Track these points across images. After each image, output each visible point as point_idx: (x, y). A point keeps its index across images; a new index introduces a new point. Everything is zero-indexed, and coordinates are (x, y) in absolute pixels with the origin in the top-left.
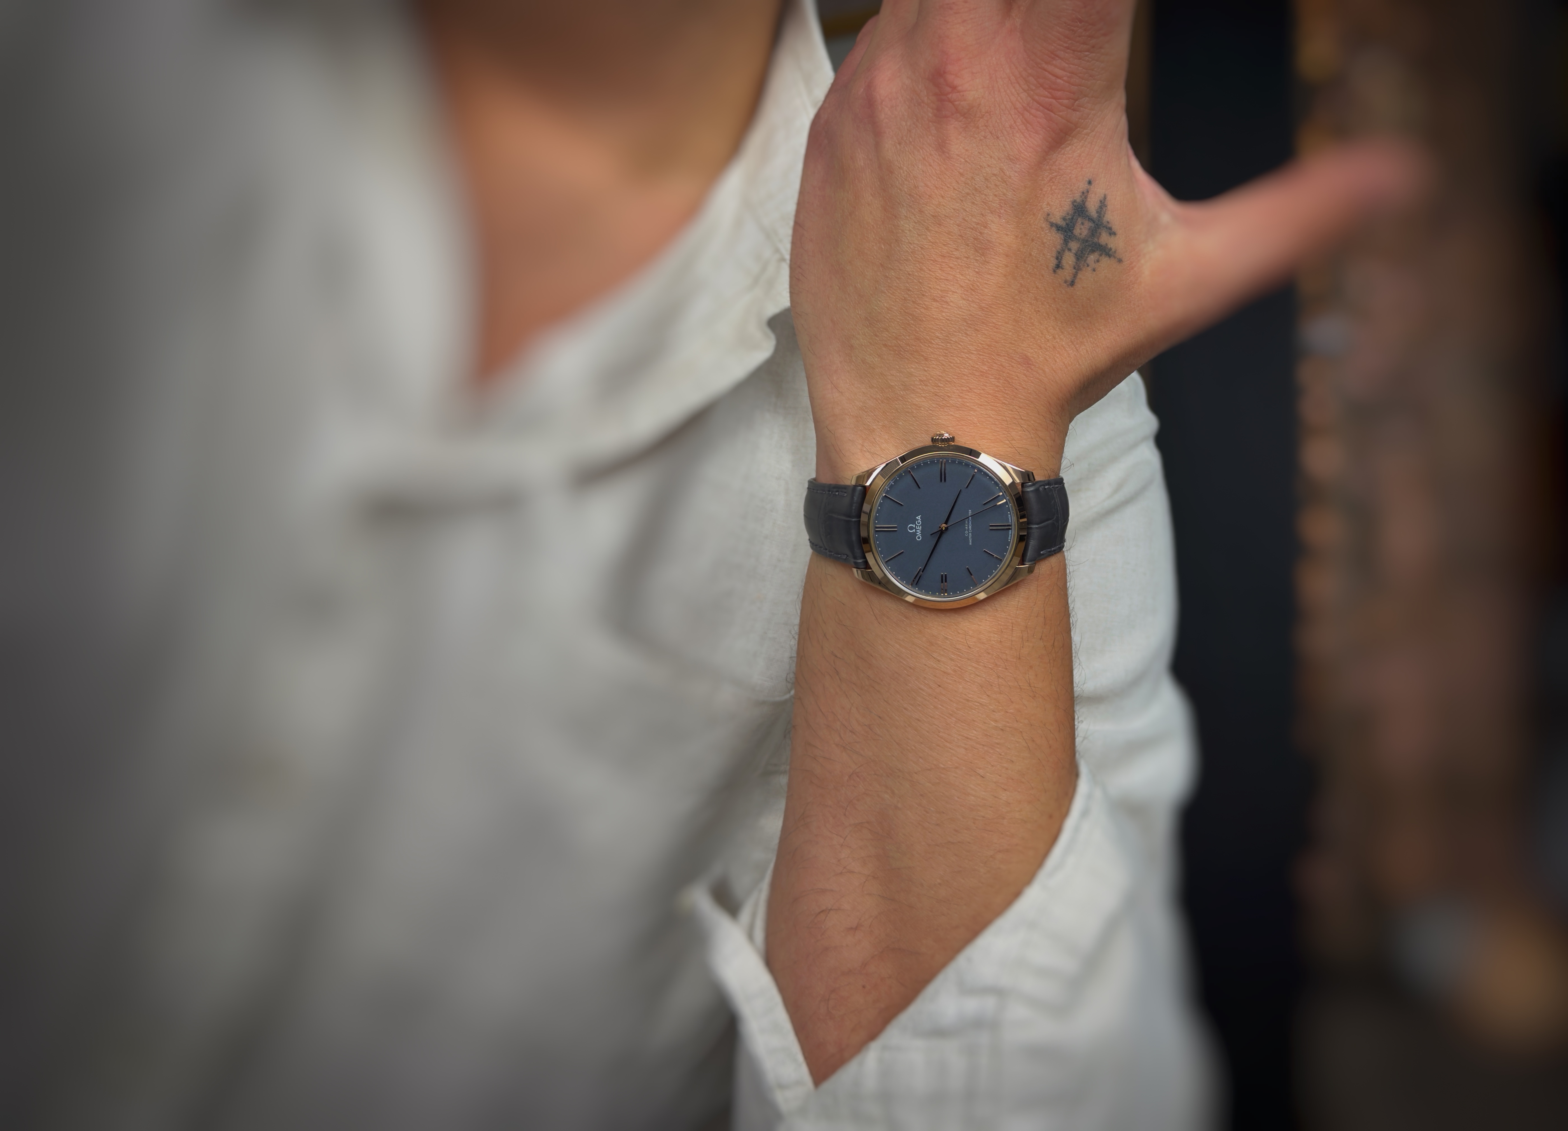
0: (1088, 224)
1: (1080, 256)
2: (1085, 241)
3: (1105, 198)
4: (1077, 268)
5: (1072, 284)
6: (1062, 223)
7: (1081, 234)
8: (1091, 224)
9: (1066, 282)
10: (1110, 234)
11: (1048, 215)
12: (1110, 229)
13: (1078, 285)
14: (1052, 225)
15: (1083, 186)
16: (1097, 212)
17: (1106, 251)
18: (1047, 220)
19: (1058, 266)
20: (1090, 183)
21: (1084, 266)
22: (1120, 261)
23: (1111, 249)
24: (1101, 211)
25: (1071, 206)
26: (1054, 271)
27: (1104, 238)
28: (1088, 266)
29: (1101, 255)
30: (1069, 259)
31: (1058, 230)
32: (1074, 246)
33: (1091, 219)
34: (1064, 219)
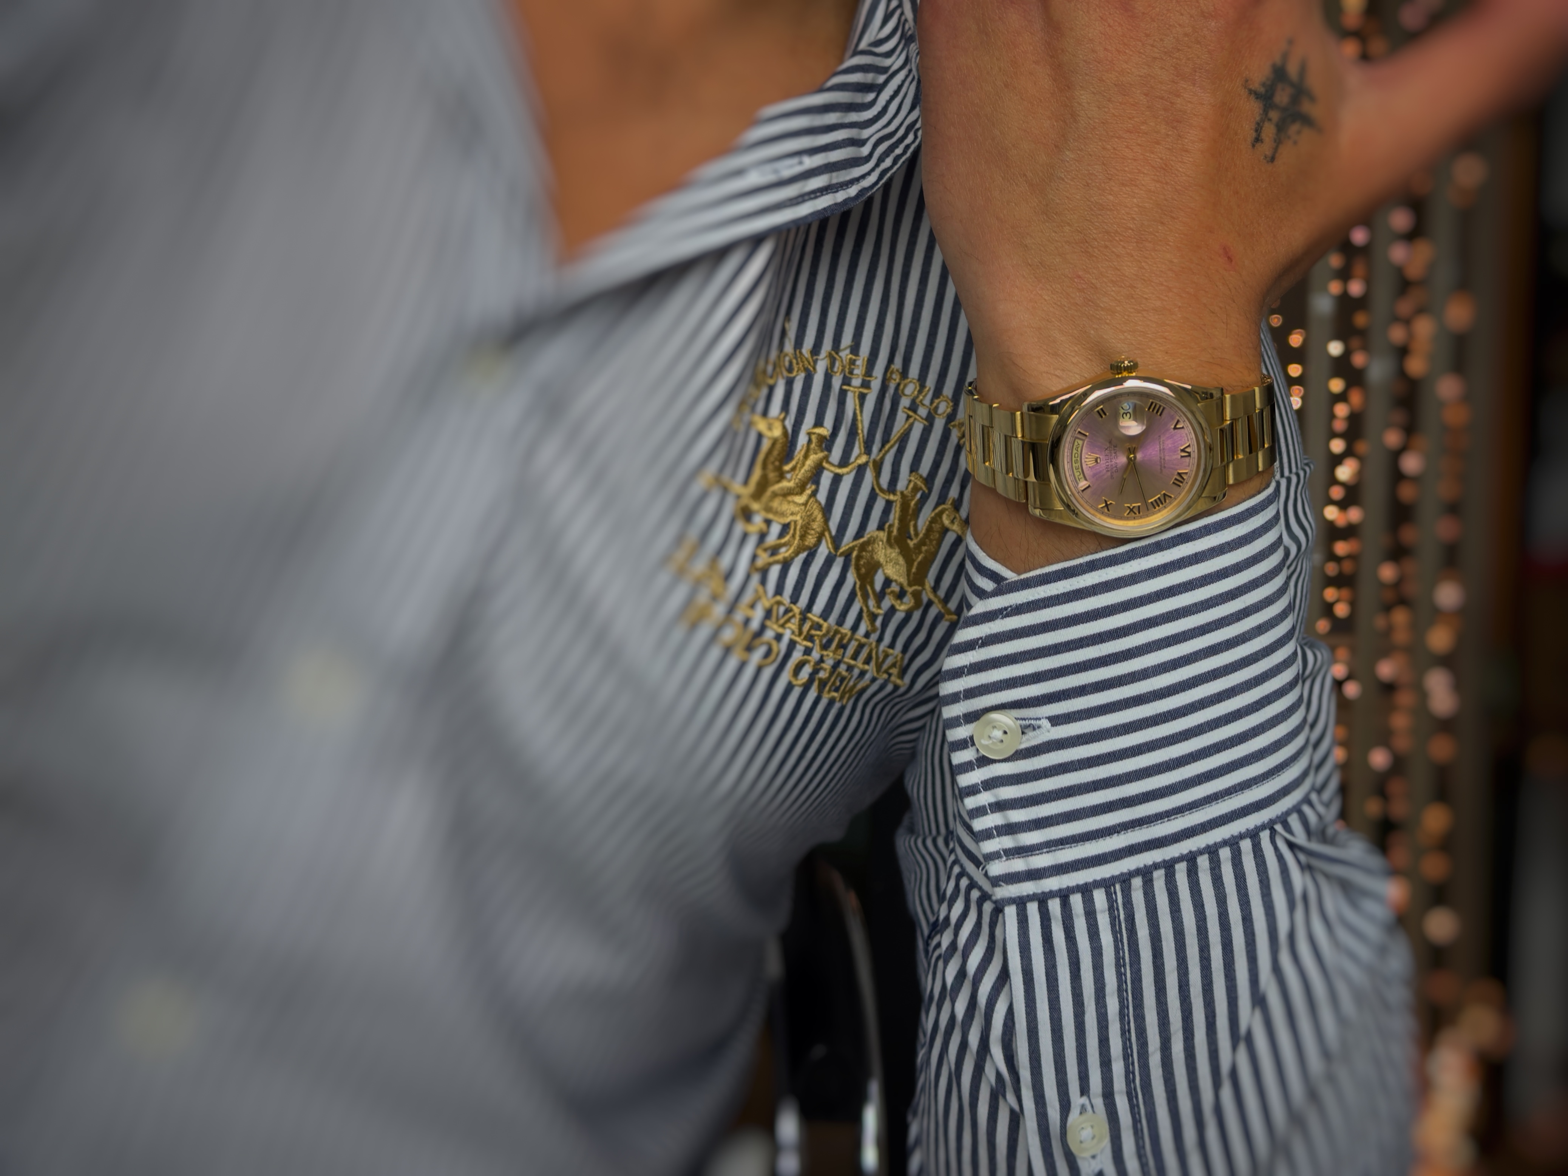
0: (1289, 90)
2: (1286, 109)
3: (1305, 62)
4: (1278, 142)
5: (1273, 159)
6: (1262, 90)
7: (1281, 102)
8: (1292, 90)
9: (1266, 157)
10: (1311, 101)
11: (1247, 81)
12: (1312, 95)
13: (1279, 161)
15: (1284, 47)
16: (1298, 76)
18: (1245, 88)
19: (1258, 140)
20: (1290, 42)
21: (1285, 138)
22: (1322, 131)
23: (1312, 118)
24: (1302, 75)
25: (1271, 70)
27: (1306, 107)
28: (1289, 138)
29: (1302, 125)
30: (1269, 131)
31: (1257, 98)
32: (1274, 115)
33: (1291, 84)
34: (1264, 85)
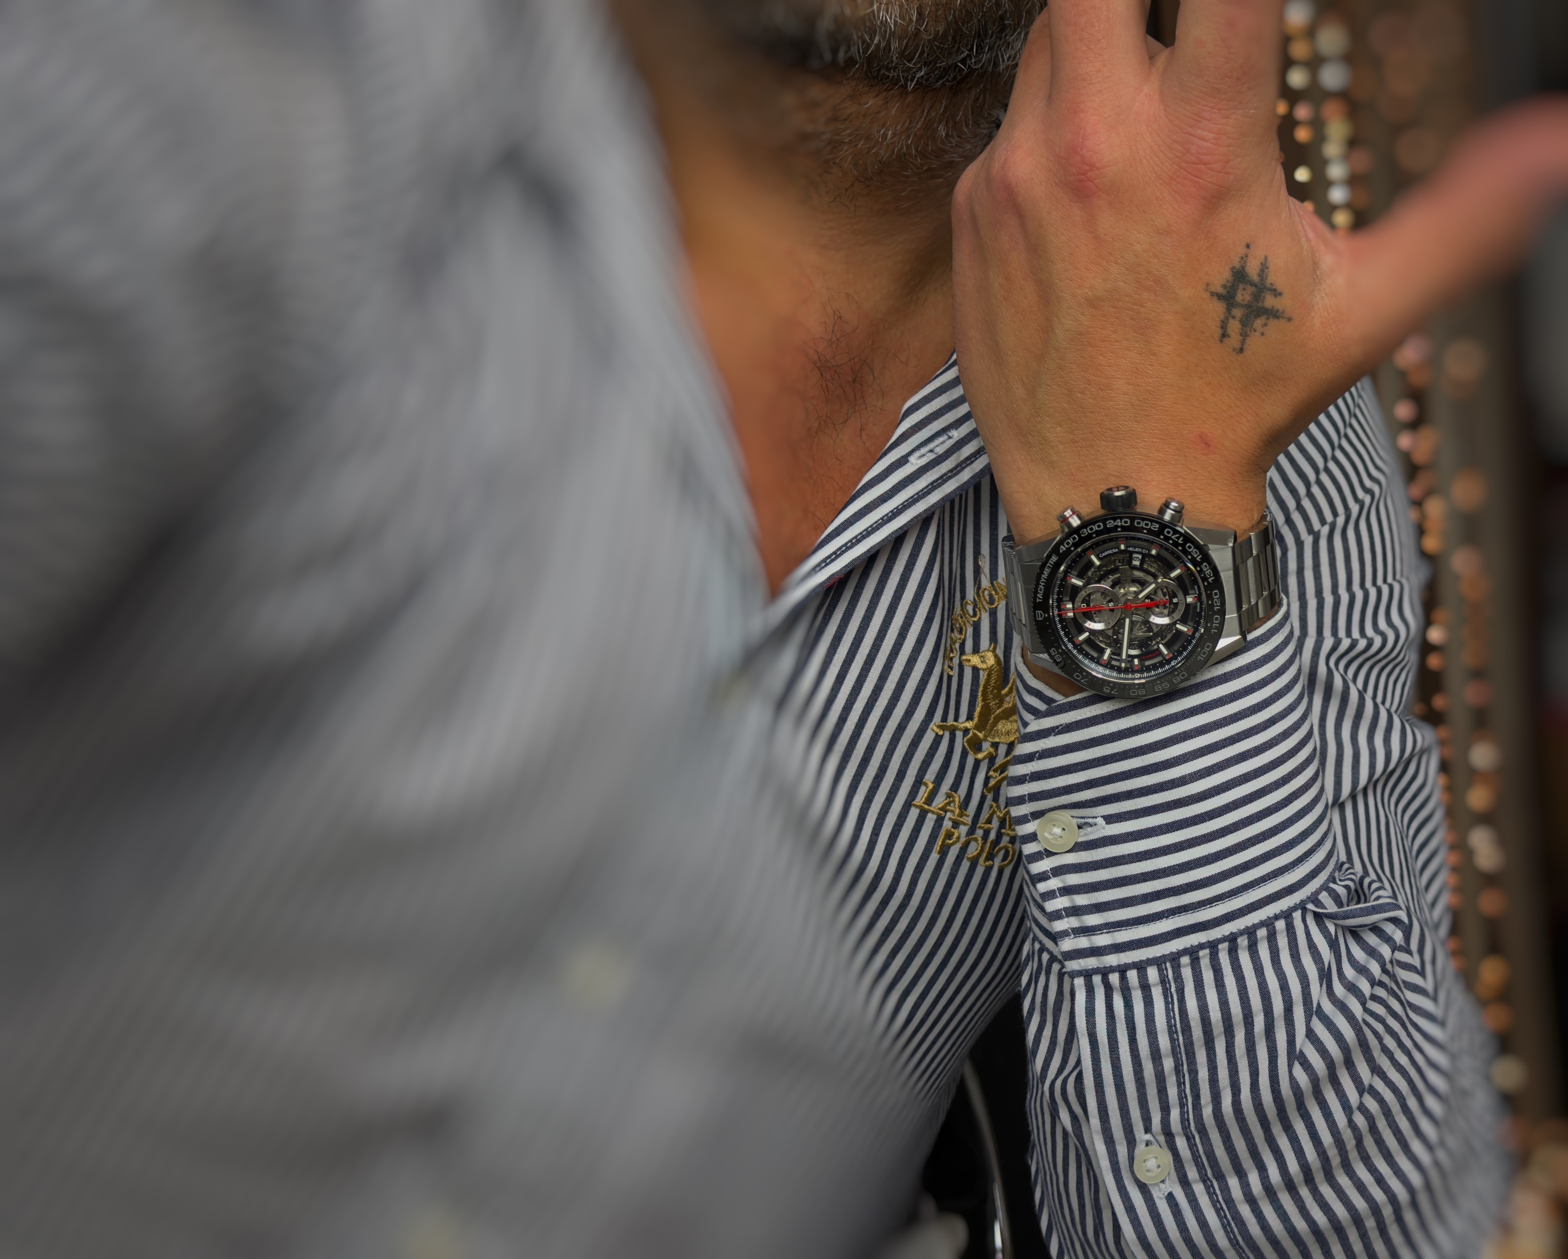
0: (1251, 289)
1: (1245, 323)
2: (1248, 306)
3: (1266, 258)
6: (1223, 291)
7: (1243, 300)
8: (1253, 289)
10: (1276, 296)
12: (1275, 290)
13: (1248, 352)
14: (1212, 294)
15: (1242, 250)
16: (1259, 276)
17: (1274, 314)
20: (1248, 246)
21: (1251, 331)
22: (1290, 319)
23: (1278, 311)
24: (1263, 274)
25: (1231, 273)
26: (1221, 341)
28: (1255, 331)
29: (1268, 319)
31: (1220, 298)
33: (1252, 284)
